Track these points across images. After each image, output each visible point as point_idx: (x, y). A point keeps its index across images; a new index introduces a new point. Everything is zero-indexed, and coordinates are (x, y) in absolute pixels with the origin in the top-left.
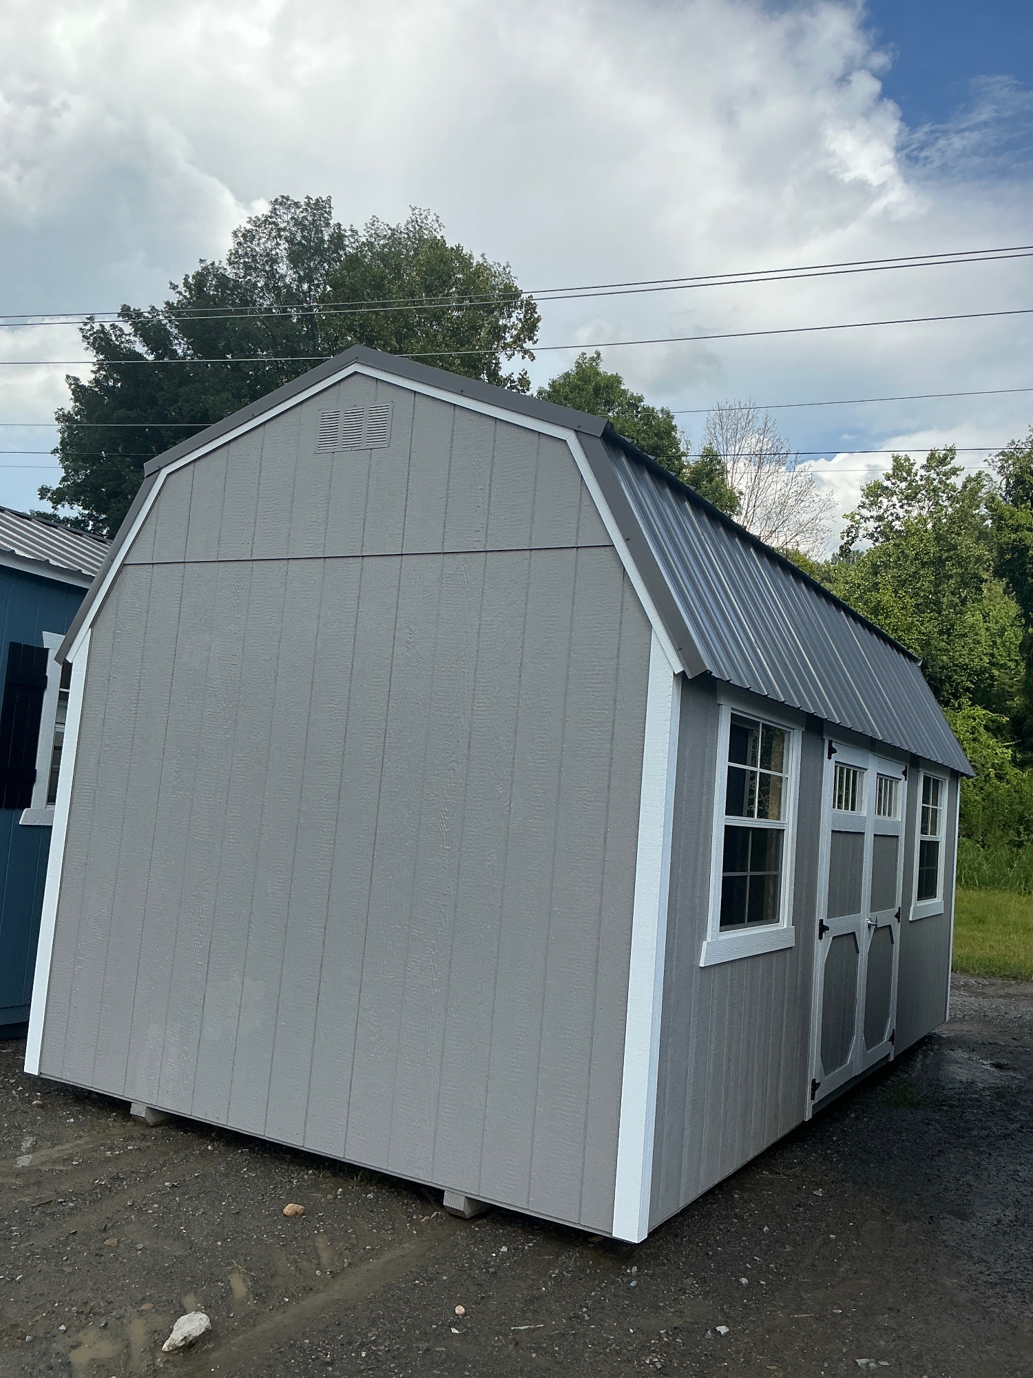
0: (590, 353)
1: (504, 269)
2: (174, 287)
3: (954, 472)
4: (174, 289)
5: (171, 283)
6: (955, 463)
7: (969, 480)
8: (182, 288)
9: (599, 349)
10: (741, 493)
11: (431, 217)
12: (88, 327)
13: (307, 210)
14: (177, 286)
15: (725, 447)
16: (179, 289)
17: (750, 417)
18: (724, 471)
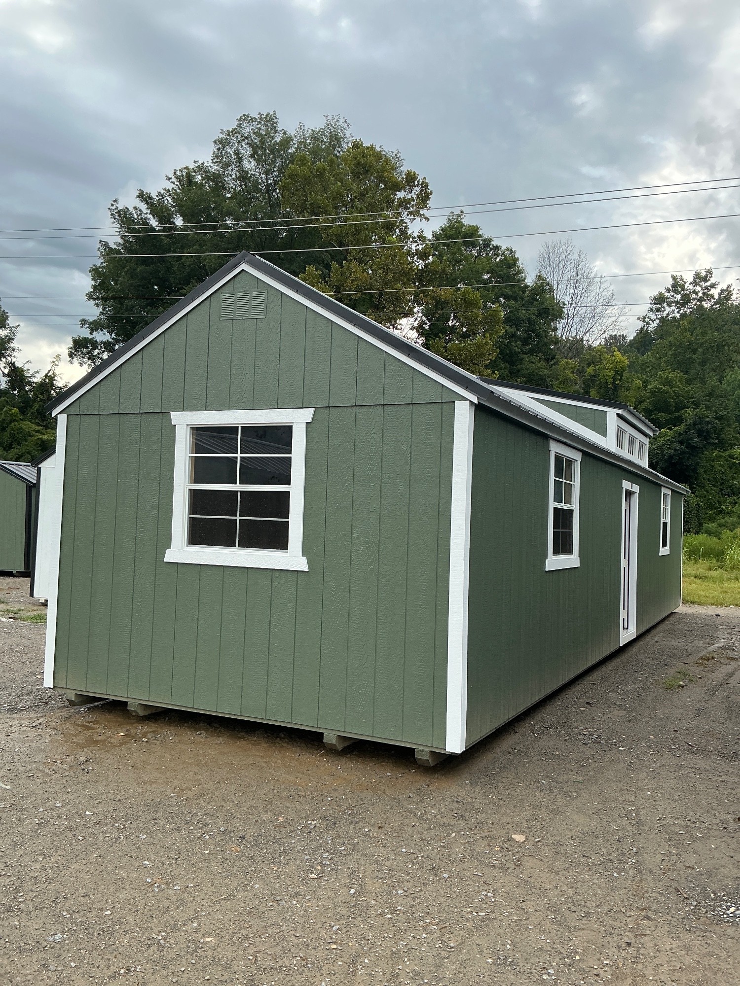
0: (457, 211)
1: (396, 155)
2: (169, 179)
3: (713, 286)
4: (169, 180)
5: (166, 176)
6: (713, 280)
7: (723, 291)
8: (174, 180)
9: (463, 208)
10: (564, 304)
11: (342, 120)
12: (114, 207)
13: (260, 123)
14: (171, 178)
15: (552, 273)
16: (173, 180)
17: (569, 252)
18: (551, 290)
